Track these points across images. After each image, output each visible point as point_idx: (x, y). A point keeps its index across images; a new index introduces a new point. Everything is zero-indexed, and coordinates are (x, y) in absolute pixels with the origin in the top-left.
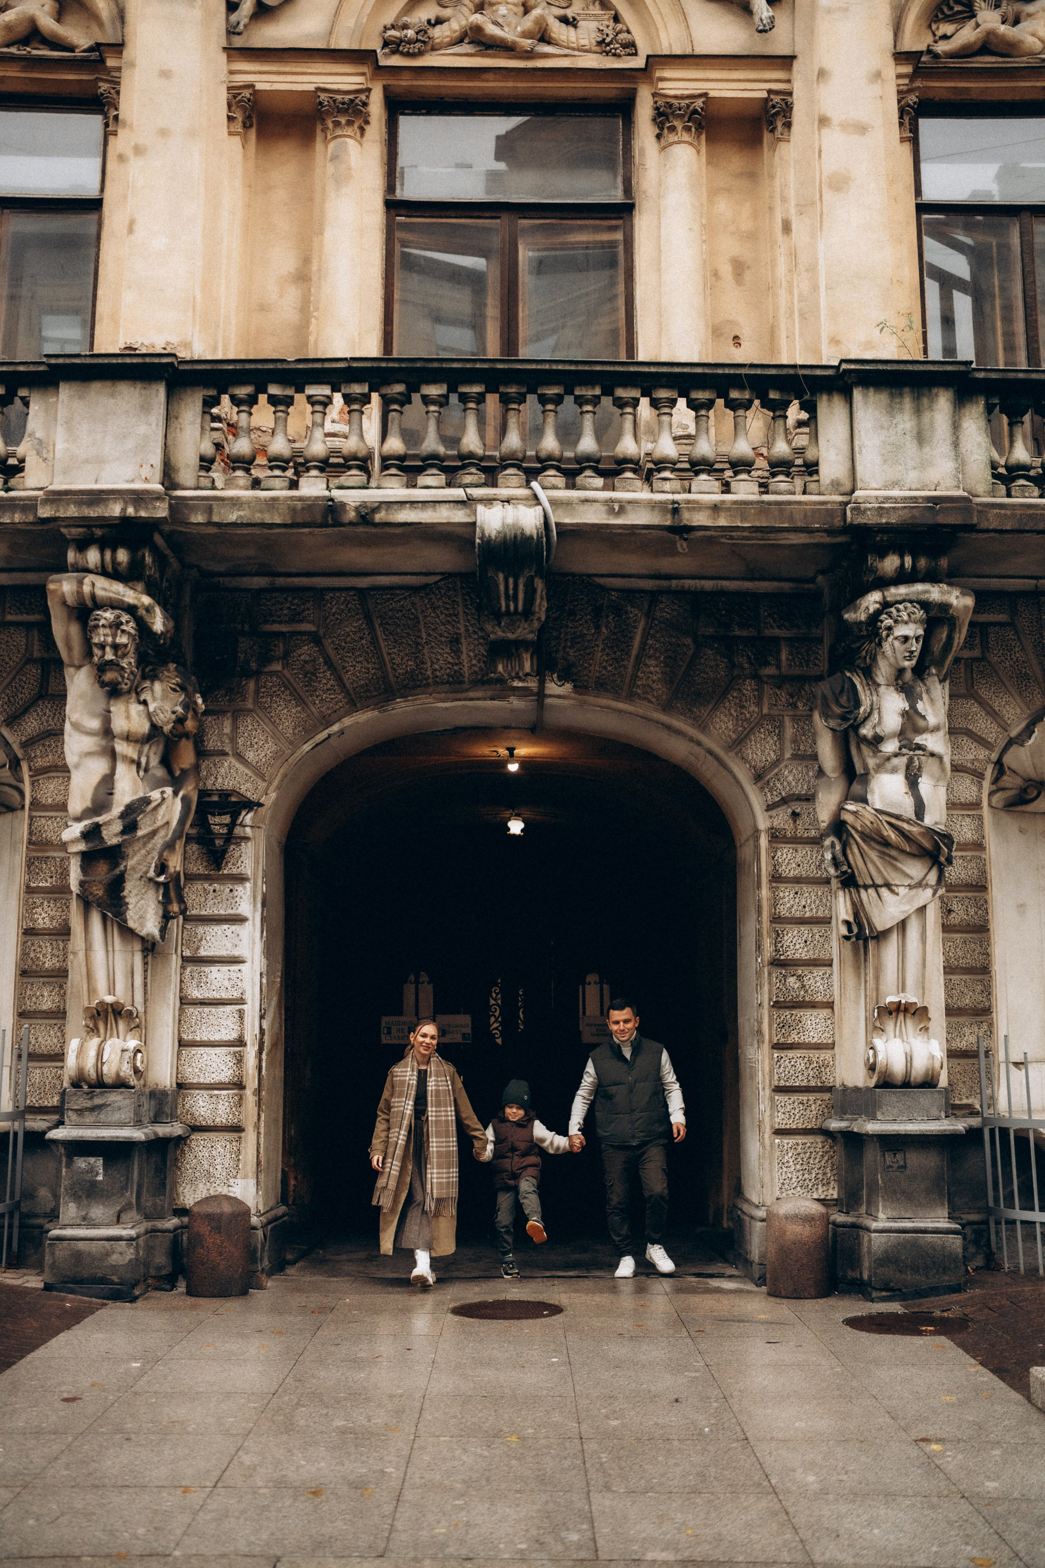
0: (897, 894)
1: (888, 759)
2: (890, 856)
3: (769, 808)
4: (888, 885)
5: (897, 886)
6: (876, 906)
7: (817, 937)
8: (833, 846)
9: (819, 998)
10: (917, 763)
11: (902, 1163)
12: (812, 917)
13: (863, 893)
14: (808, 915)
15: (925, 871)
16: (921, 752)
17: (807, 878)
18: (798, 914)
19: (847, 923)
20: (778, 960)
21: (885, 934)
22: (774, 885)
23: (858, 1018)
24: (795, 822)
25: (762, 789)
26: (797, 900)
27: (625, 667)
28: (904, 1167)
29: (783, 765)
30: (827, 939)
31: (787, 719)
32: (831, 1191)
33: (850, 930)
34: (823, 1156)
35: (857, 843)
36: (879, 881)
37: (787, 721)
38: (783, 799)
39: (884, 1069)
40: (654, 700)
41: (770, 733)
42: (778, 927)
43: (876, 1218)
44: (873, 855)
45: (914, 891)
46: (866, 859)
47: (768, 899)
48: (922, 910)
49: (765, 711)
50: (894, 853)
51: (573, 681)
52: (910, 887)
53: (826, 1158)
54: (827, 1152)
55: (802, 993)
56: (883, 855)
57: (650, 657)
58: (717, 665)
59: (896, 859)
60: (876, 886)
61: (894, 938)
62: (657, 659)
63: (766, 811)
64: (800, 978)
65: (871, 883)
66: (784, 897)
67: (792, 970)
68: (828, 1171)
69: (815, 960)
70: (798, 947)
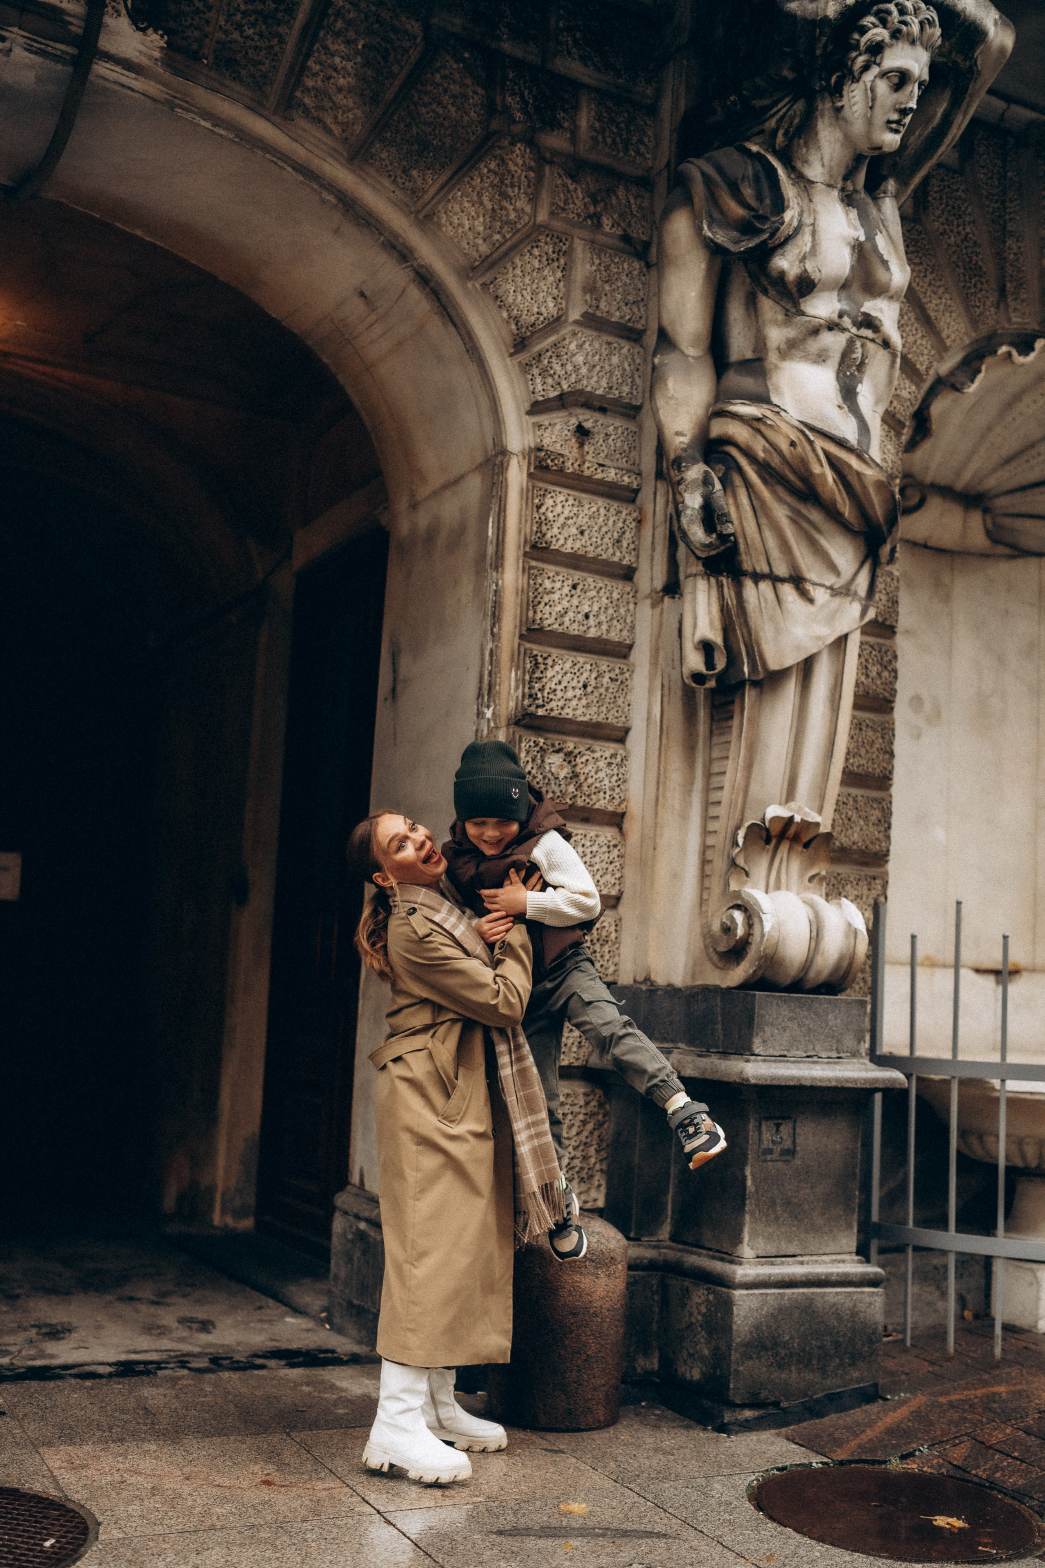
0: (811, 601)
1: (815, 332)
2: (810, 522)
3: (537, 408)
4: (798, 581)
5: (814, 584)
6: (772, 619)
7: (606, 680)
8: (706, 481)
9: (602, 803)
10: (858, 354)
11: (788, 1144)
12: (598, 640)
13: (750, 589)
14: (592, 633)
15: (856, 566)
16: (868, 333)
17: (595, 560)
18: (575, 630)
19: (707, 648)
20: (533, 715)
21: (776, 678)
22: (534, 563)
23: (683, 847)
24: (581, 445)
25: (525, 368)
26: (575, 601)
27: (282, 41)
28: (791, 1153)
29: (564, 332)
30: (622, 685)
31: (578, 245)
32: (593, 1194)
33: (710, 663)
34: (584, 1123)
35: (748, 485)
36: (781, 570)
37: (580, 248)
38: (561, 397)
39: (770, 952)
40: (336, 129)
41: (550, 261)
42: (536, 649)
43: (733, 1259)
44: (781, 513)
45: (837, 600)
46: (763, 521)
47: (520, 592)
48: (842, 640)
49: (542, 216)
50: (815, 516)
51: (168, 32)
52: (835, 592)
53: (590, 1127)
54: (593, 1114)
55: (571, 788)
56: (796, 519)
57: (337, 34)
58: (465, 96)
59: (819, 531)
60: (775, 579)
61: (791, 688)
62: (348, 42)
63: (529, 413)
64: (570, 757)
65: (766, 570)
66: (551, 592)
67: (556, 739)
68: (592, 1151)
69: (598, 725)
70: (570, 694)
